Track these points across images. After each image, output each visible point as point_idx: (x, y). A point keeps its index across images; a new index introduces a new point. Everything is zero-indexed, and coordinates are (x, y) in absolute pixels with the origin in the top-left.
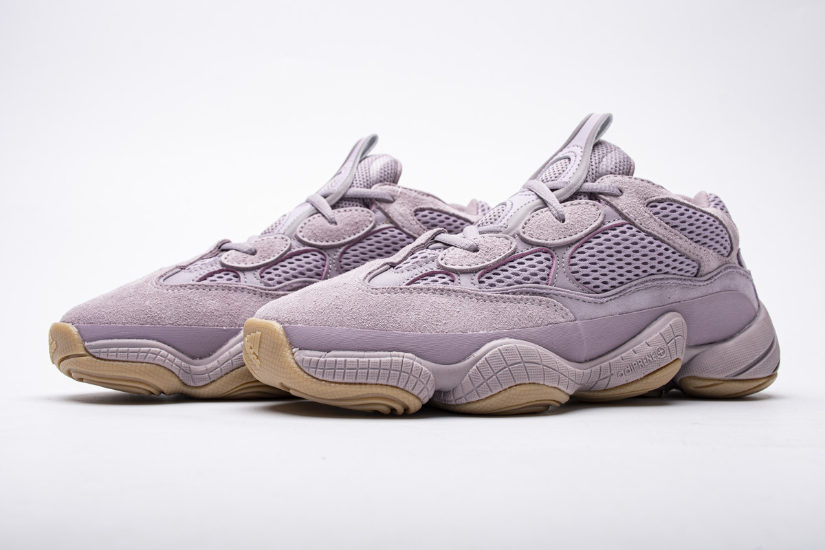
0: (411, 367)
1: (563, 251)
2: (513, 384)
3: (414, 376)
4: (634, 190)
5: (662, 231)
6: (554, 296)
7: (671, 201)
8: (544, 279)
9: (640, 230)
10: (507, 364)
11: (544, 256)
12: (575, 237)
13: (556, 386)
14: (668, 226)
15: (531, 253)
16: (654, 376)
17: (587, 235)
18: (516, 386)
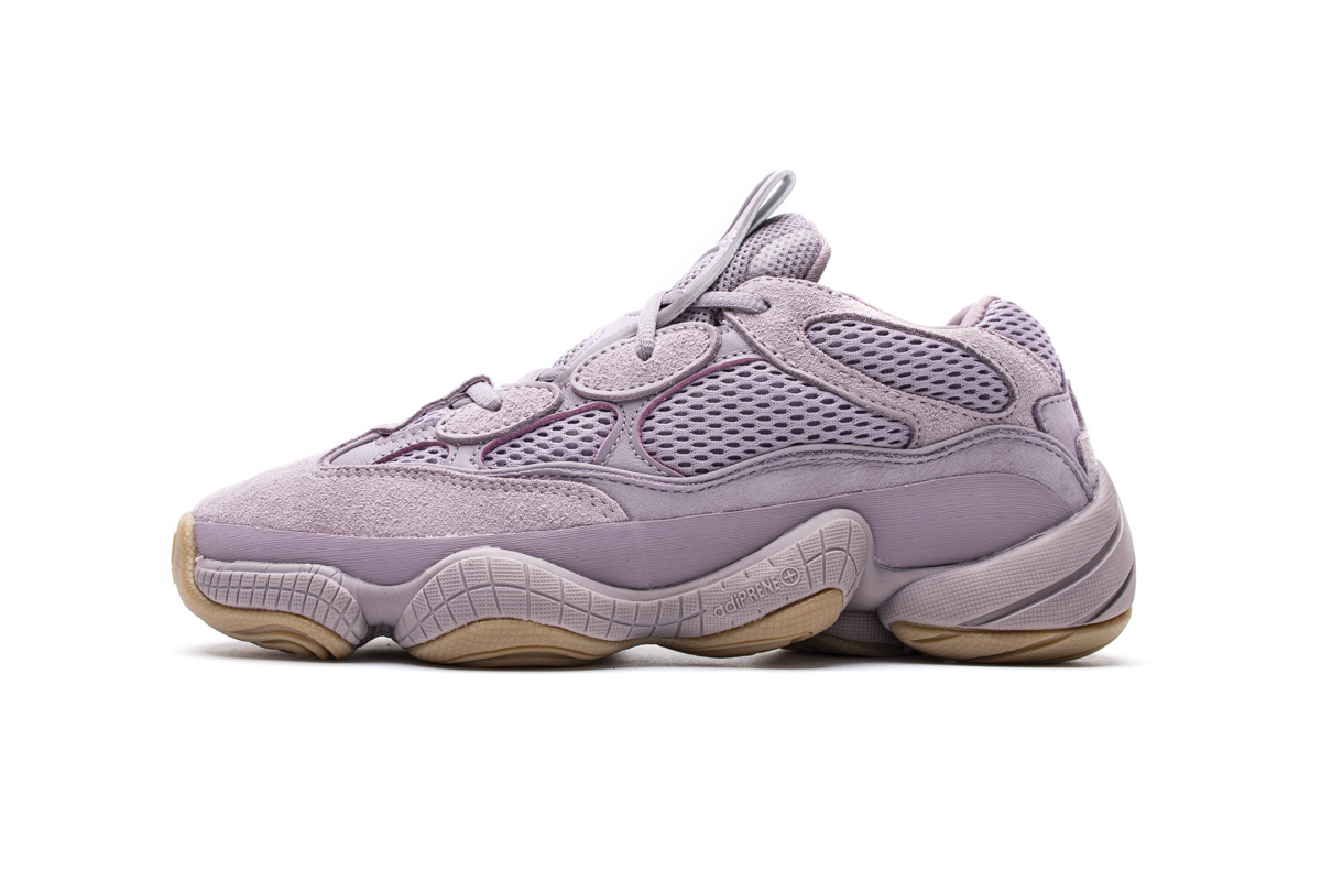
0: (320, 587)
1: (634, 407)
2: (473, 619)
3: (324, 601)
4: (787, 302)
5: (822, 369)
6: (595, 481)
7: (851, 319)
8: (589, 453)
9: (780, 370)
10: (466, 586)
11: (600, 415)
12: (658, 384)
13: (556, 624)
14: (836, 362)
15: (580, 412)
16: (779, 617)
17: (678, 380)
18: (479, 621)
